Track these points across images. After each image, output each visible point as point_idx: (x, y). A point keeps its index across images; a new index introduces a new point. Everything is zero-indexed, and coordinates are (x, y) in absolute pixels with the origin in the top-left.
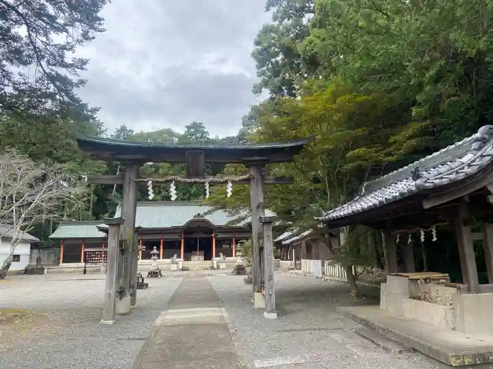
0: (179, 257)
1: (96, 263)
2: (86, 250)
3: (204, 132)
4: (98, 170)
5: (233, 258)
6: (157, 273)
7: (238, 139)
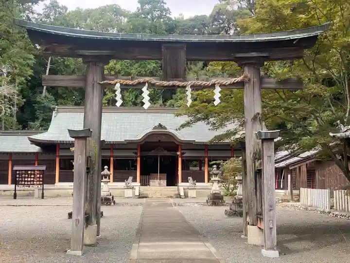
0: (134, 180)
1: (29, 185)
2: (15, 168)
3: (165, 10)
4: (25, 63)
5: (206, 184)
6: (109, 199)
7: (211, 20)
